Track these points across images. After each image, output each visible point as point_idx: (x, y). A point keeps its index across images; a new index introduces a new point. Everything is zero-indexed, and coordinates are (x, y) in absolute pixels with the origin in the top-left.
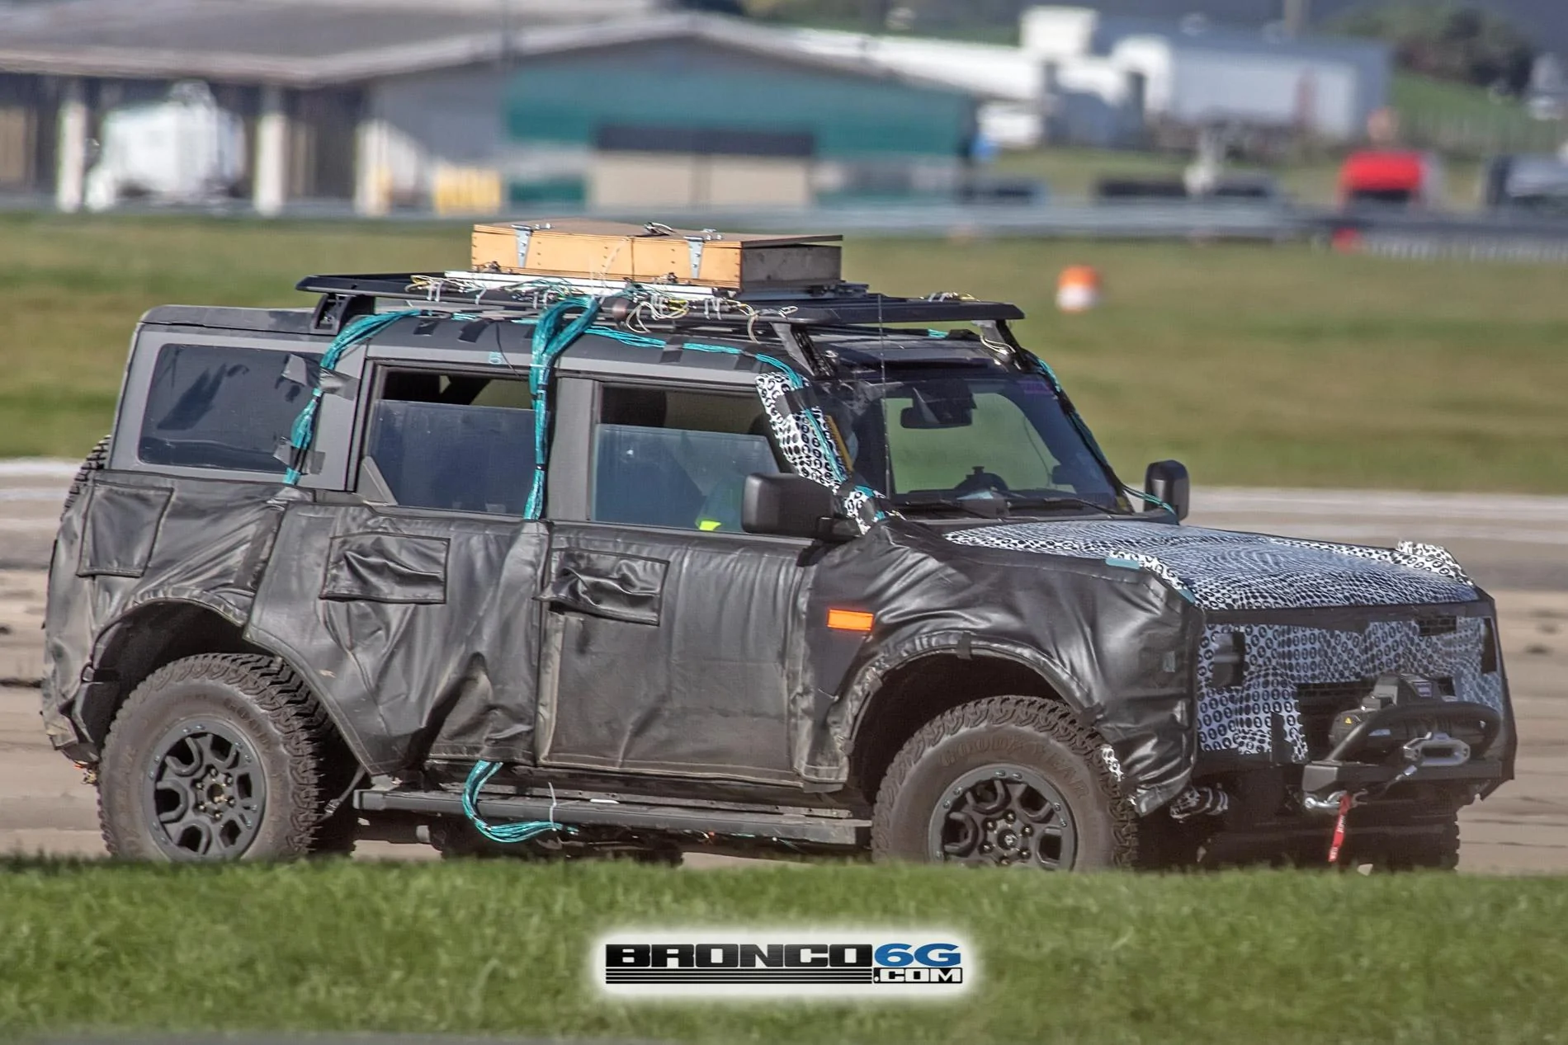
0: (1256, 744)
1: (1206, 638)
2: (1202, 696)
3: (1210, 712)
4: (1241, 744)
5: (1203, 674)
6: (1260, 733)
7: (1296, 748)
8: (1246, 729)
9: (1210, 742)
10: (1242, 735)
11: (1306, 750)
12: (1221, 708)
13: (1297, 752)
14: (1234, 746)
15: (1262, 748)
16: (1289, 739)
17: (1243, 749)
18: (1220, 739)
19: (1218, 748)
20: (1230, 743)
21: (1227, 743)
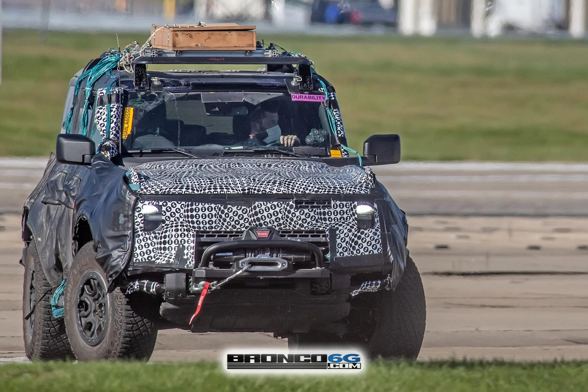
0: (166, 259)
1: (139, 208)
2: (139, 236)
3: (143, 243)
4: (158, 259)
5: (138, 225)
6: (170, 254)
7: (188, 262)
8: (162, 252)
9: (140, 258)
10: (160, 254)
11: (194, 262)
12: (149, 242)
13: (188, 263)
14: (153, 259)
15: (169, 261)
16: (185, 257)
17: (158, 261)
18: (146, 256)
19: (144, 261)
20: (152, 258)
21: (150, 258)
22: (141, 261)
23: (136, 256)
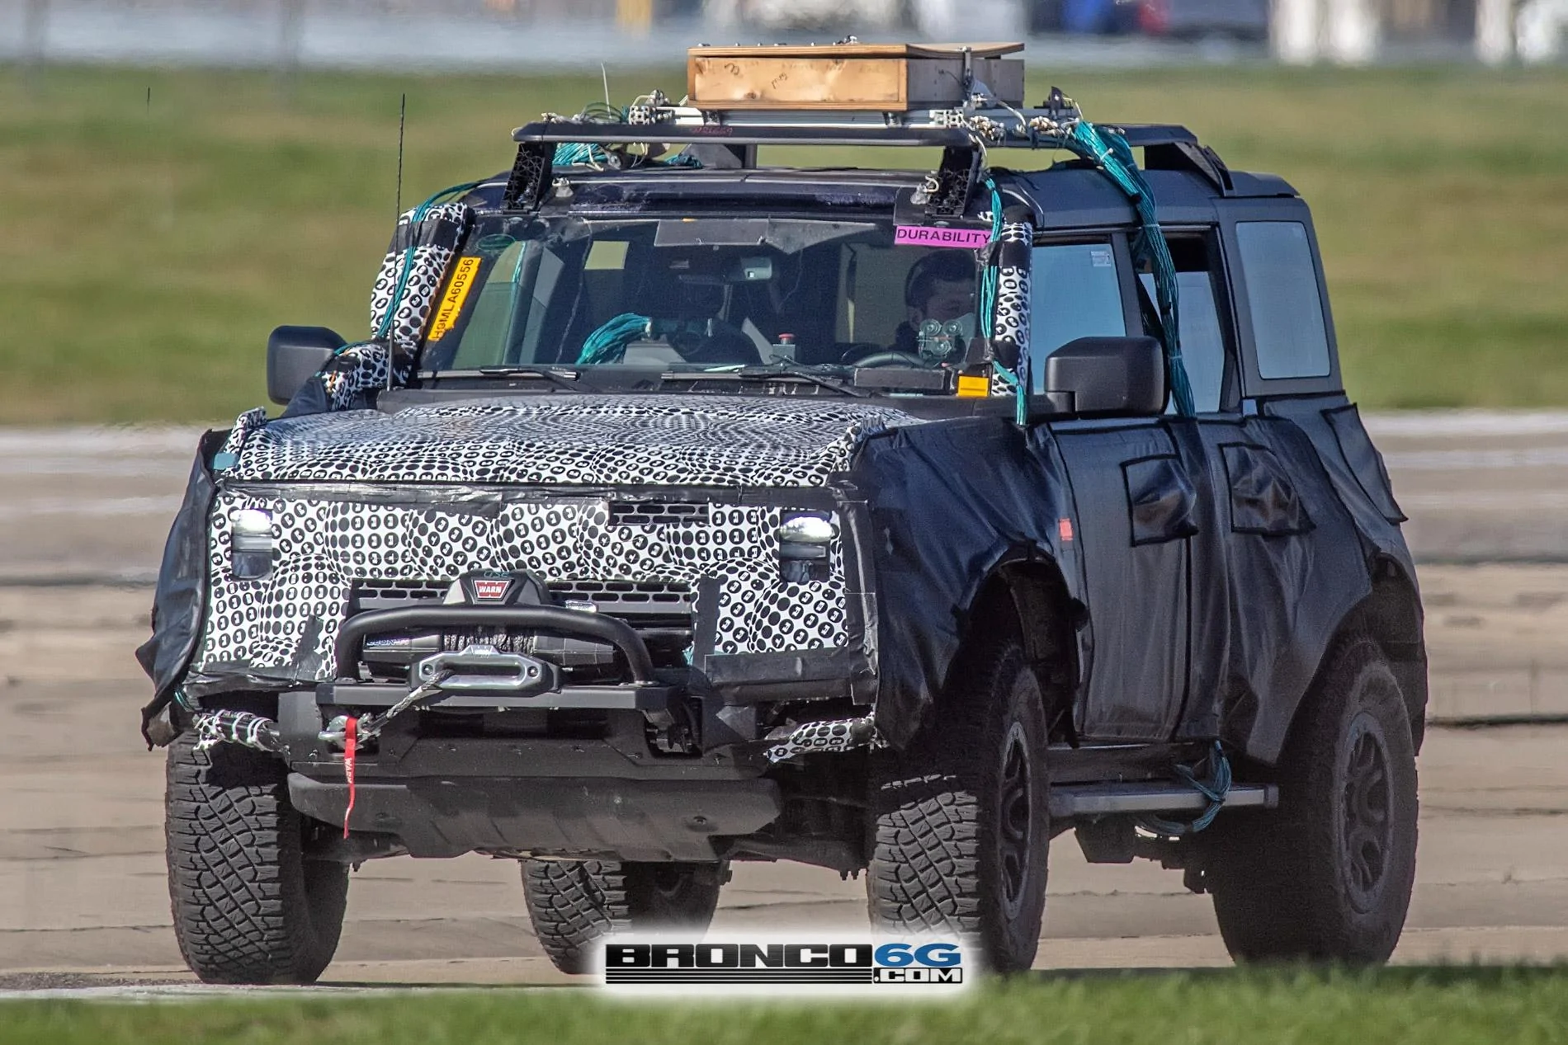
0: (277, 654)
1: (220, 516)
2: (221, 592)
3: (229, 612)
4: (258, 655)
5: (219, 563)
6: (286, 642)
7: (324, 662)
8: (271, 635)
9: (217, 651)
10: (264, 643)
11: (334, 665)
12: (243, 608)
13: (322, 667)
14: (248, 656)
15: (282, 660)
16: (319, 650)
17: (257, 661)
18: (232, 647)
19: (225, 659)
20: (244, 654)
21: (240, 653)
22: (218, 660)
23: (210, 647)
